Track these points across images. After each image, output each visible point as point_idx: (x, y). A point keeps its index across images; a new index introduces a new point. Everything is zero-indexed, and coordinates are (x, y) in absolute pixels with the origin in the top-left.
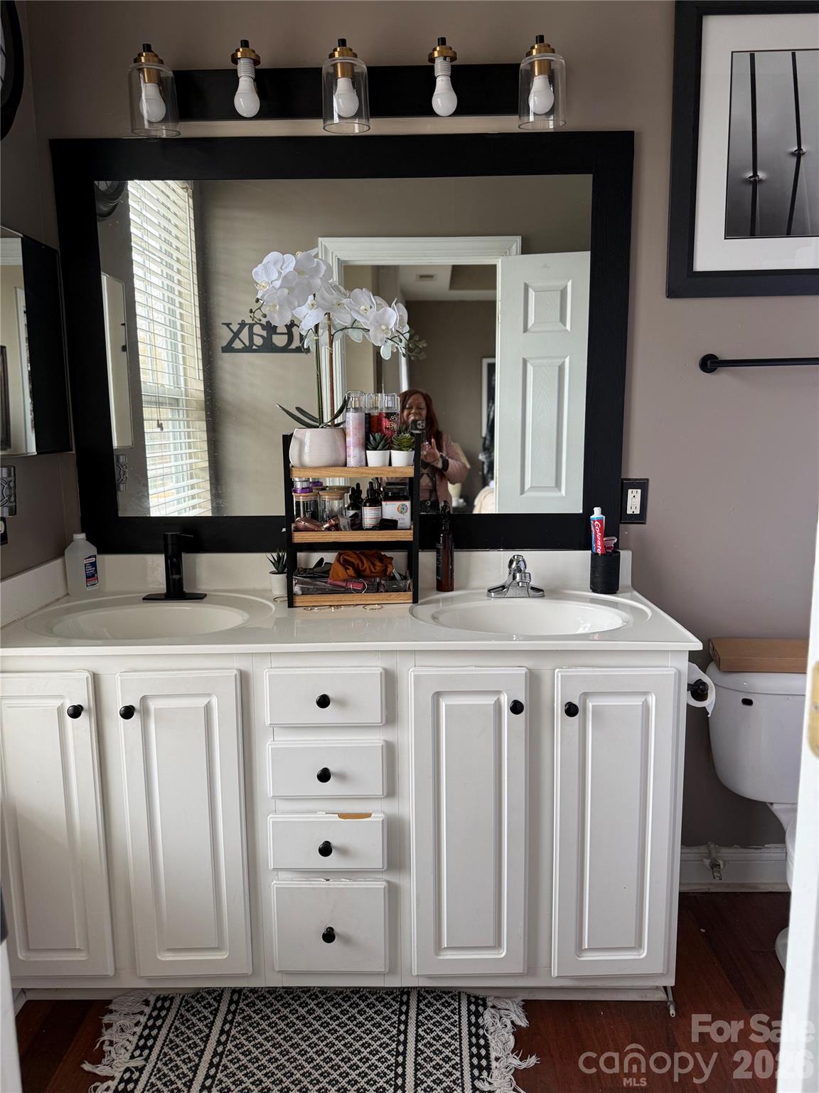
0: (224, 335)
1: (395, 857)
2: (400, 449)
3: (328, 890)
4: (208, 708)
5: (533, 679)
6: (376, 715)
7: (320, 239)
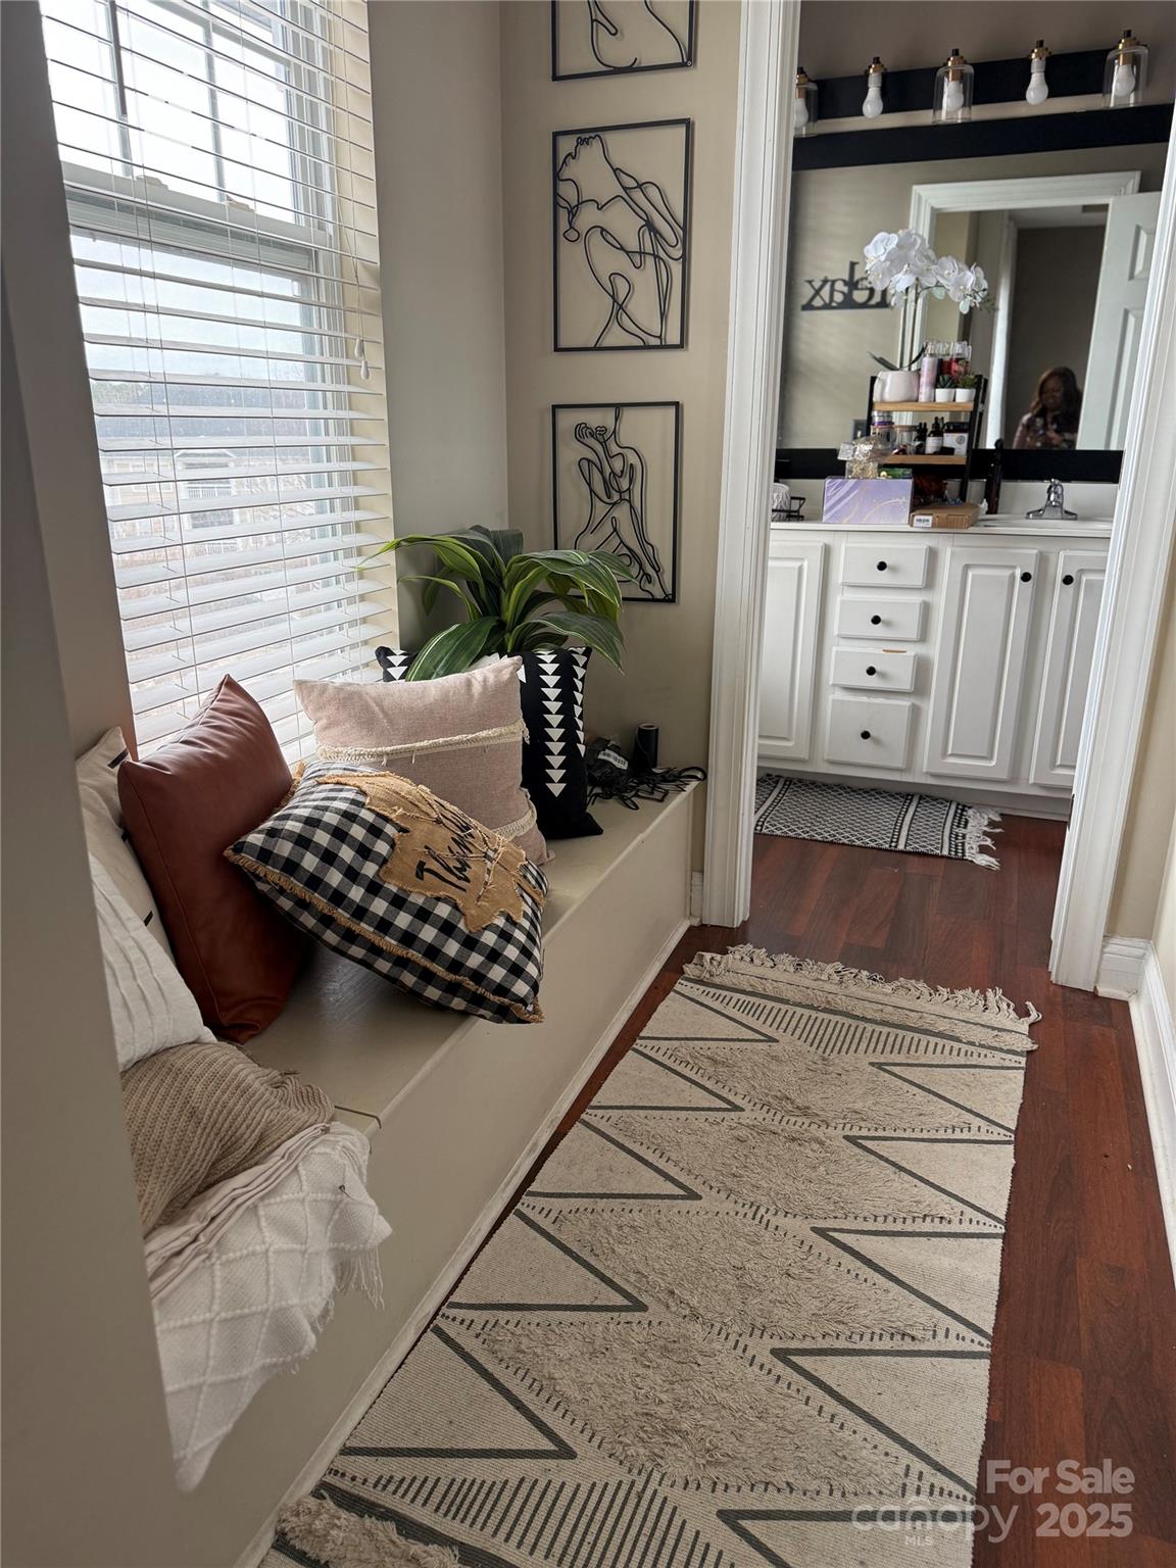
0: (806, 292)
1: (920, 687)
2: (964, 387)
3: (869, 703)
4: (800, 569)
5: (1043, 560)
6: (919, 581)
7: (915, 187)
